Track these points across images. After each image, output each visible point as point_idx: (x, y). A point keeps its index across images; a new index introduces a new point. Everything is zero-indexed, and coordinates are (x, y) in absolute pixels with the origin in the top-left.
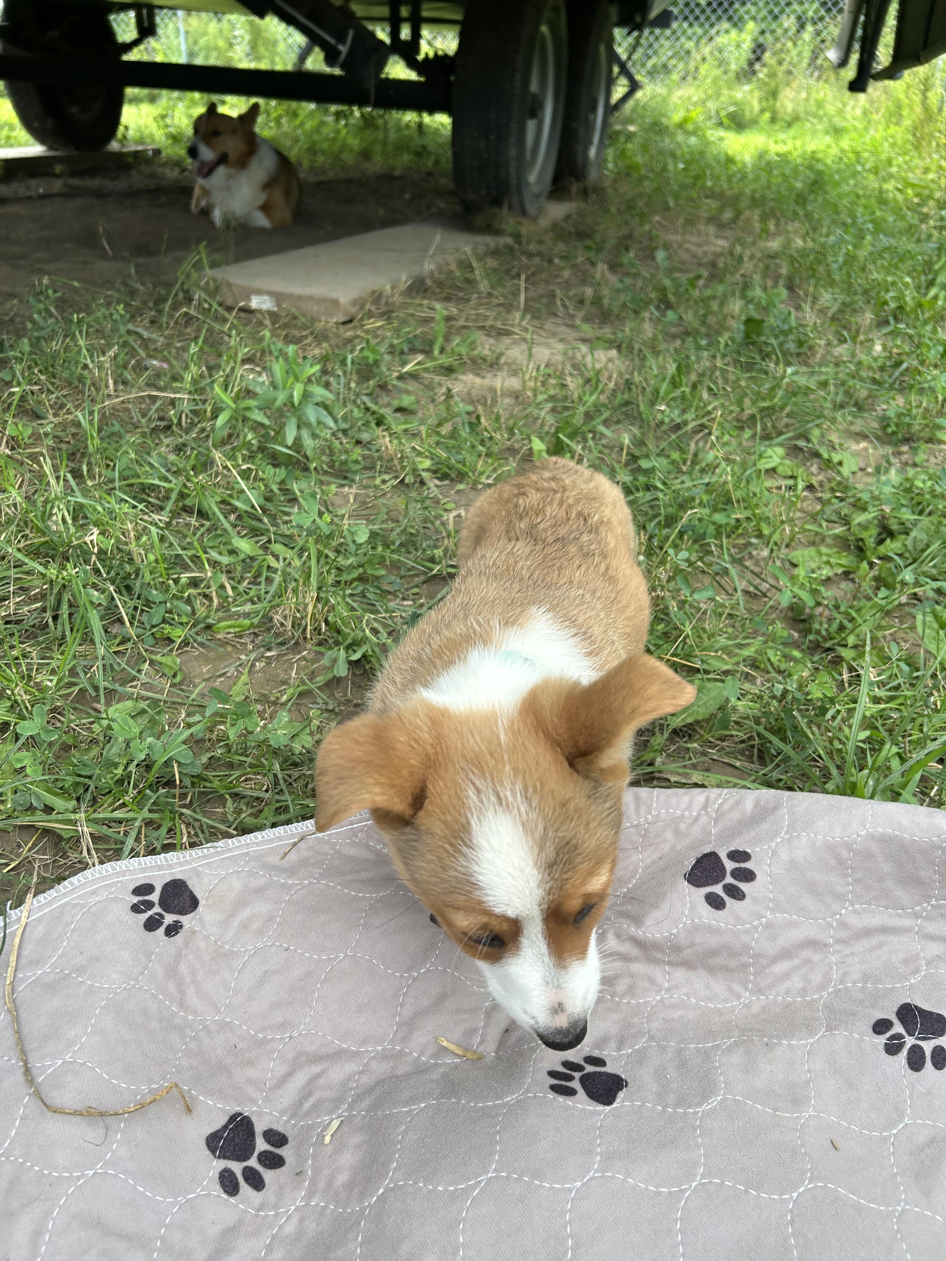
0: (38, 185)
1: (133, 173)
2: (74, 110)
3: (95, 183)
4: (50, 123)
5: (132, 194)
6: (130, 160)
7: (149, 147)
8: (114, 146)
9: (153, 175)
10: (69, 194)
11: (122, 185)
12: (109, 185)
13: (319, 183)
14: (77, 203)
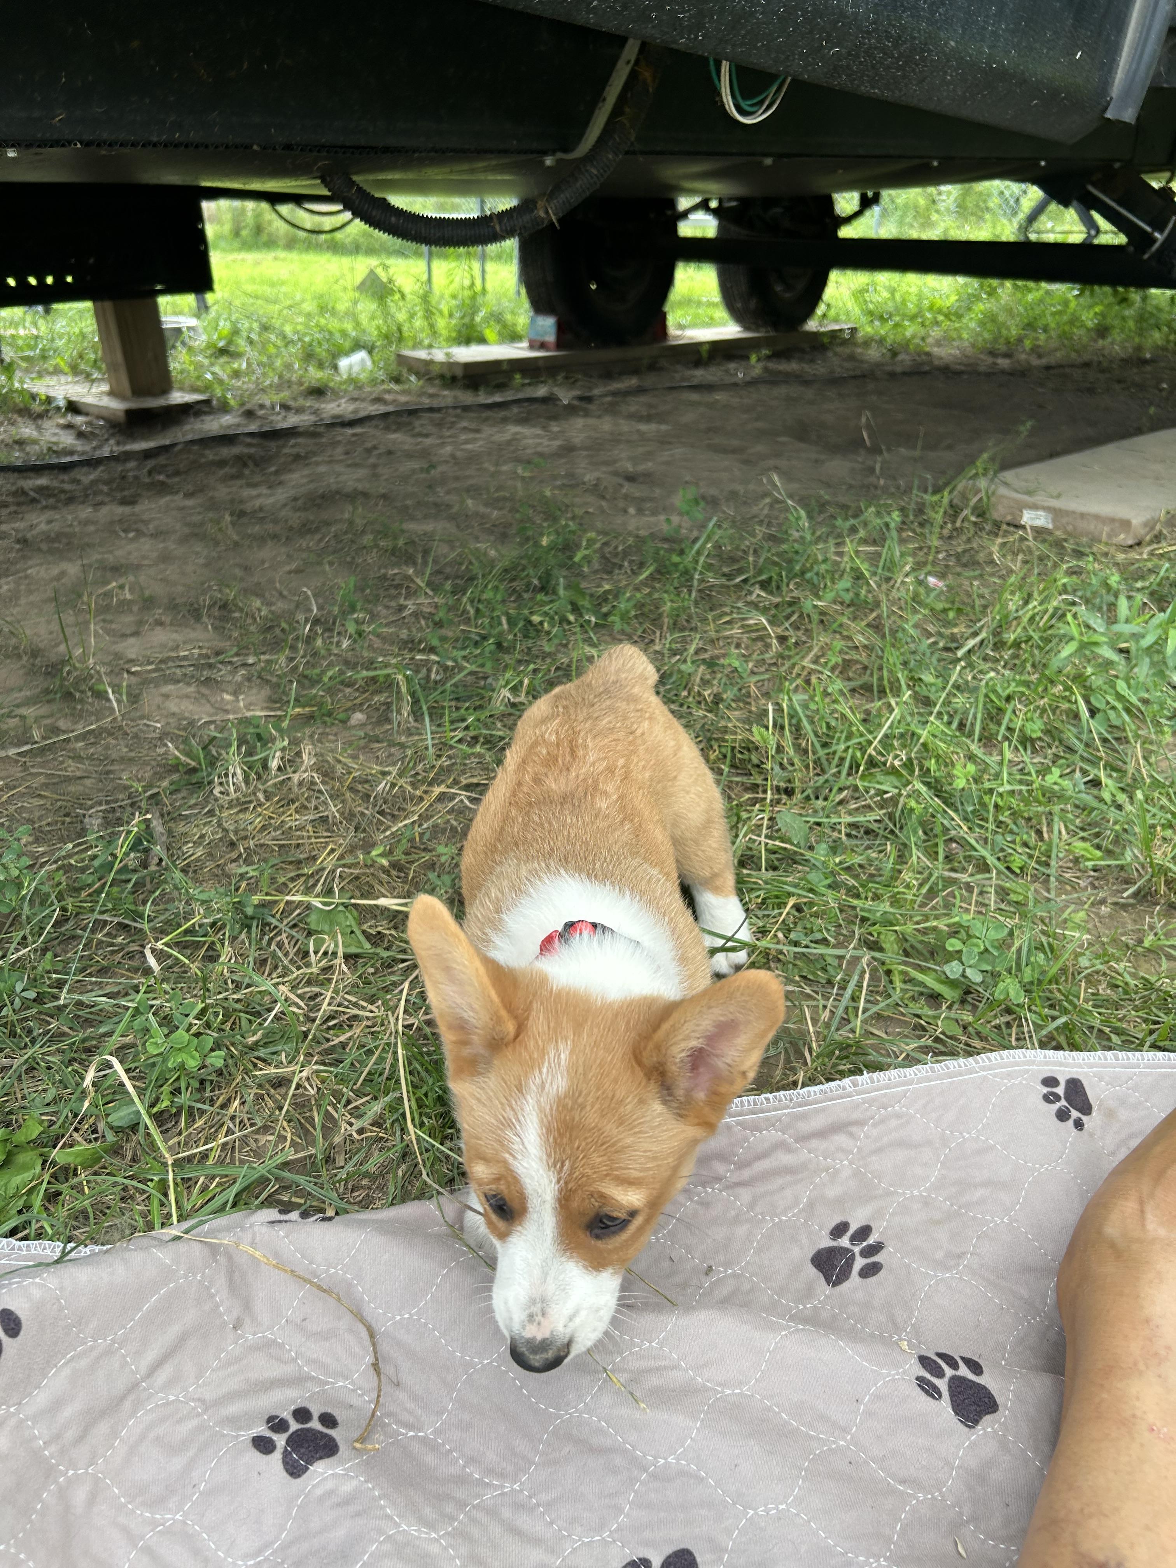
0: (737, 370)
1: (830, 354)
2: (778, 288)
3: (793, 366)
4: (753, 304)
5: (834, 381)
6: (826, 340)
7: (846, 327)
8: (812, 325)
9: (852, 357)
10: (772, 379)
11: (819, 368)
12: (808, 369)
13: (1048, 368)
14: (782, 391)
